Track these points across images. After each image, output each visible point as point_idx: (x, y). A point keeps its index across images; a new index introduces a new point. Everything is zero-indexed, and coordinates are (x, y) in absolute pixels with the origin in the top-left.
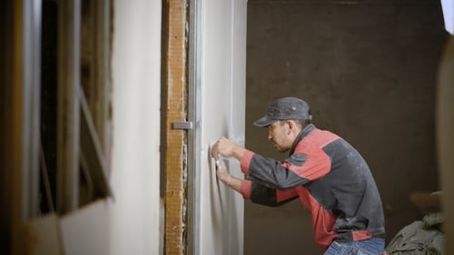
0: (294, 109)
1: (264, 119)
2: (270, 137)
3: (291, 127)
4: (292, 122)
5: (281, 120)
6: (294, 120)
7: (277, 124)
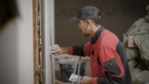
0: (90, 13)
1: (75, 18)
2: (79, 28)
3: (88, 23)
4: (89, 20)
5: (83, 19)
6: (90, 19)
7: (82, 21)
